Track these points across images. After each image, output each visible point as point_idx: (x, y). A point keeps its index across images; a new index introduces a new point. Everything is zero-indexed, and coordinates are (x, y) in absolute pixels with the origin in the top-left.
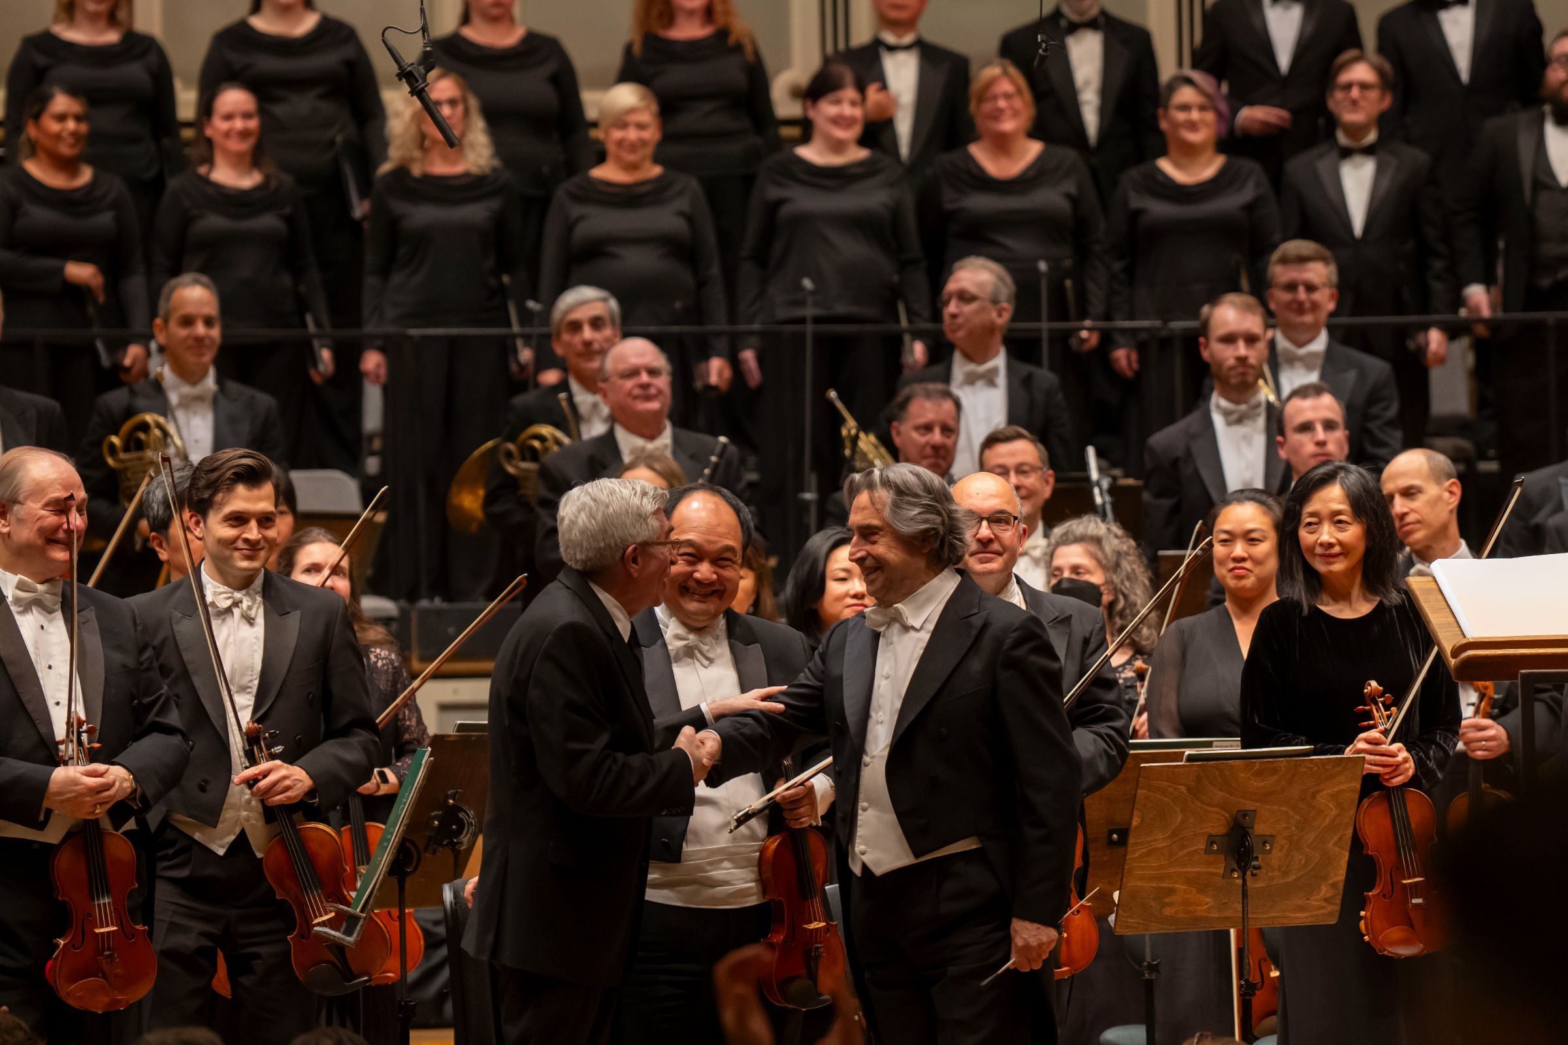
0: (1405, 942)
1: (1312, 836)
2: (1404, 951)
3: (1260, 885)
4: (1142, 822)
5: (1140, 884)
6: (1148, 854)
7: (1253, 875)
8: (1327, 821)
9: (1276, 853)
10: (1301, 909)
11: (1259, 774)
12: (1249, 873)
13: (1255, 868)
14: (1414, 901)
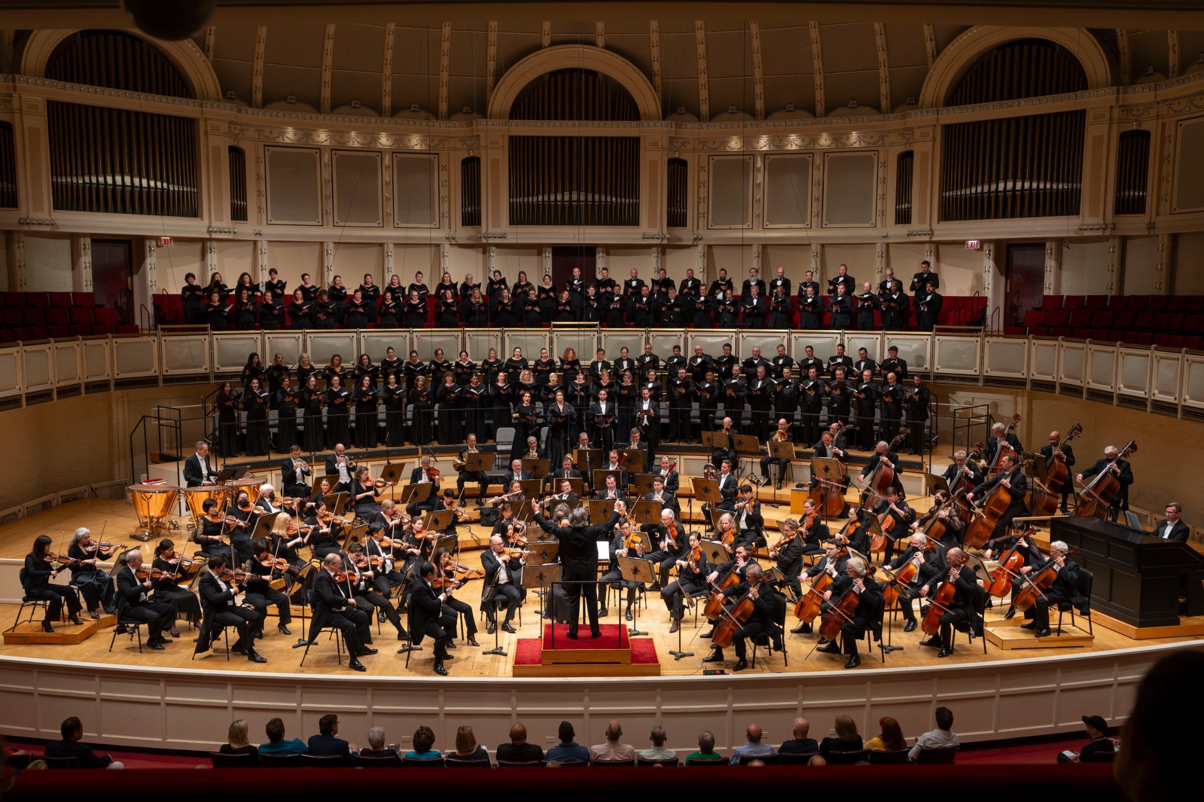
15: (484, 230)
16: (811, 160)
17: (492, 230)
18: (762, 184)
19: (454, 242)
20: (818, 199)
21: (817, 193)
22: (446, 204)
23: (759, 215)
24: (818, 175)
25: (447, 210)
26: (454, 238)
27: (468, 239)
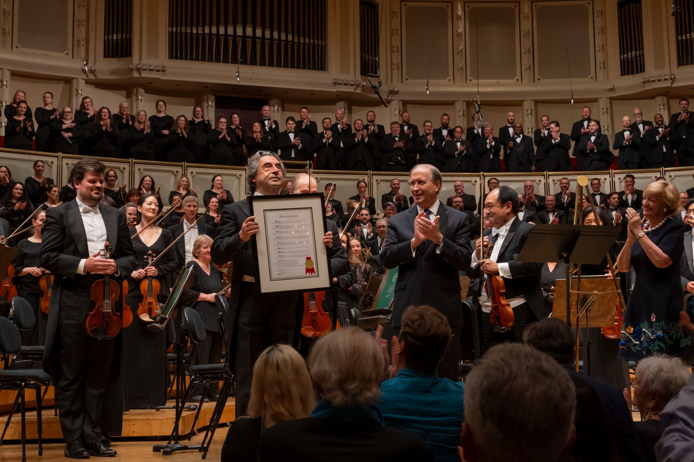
0: (612, 334)
1: (606, 301)
2: (612, 337)
3: (591, 315)
4: (557, 296)
5: (557, 314)
6: (559, 306)
7: (589, 312)
8: (610, 297)
9: (596, 306)
10: (603, 322)
11: (590, 283)
12: (588, 311)
13: (590, 309)
14: (616, 323)
15: (135, 60)
16: (517, 9)
17: (146, 62)
18: (463, 34)
19: (91, 77)
20: (529, 50)
21: (527, 44)
22: (83, 30)
23: (462, 68)
24: (526, 25)
25: (83, 36)
26: (92, 72)
27: (113, 73)
